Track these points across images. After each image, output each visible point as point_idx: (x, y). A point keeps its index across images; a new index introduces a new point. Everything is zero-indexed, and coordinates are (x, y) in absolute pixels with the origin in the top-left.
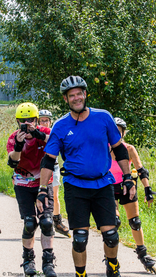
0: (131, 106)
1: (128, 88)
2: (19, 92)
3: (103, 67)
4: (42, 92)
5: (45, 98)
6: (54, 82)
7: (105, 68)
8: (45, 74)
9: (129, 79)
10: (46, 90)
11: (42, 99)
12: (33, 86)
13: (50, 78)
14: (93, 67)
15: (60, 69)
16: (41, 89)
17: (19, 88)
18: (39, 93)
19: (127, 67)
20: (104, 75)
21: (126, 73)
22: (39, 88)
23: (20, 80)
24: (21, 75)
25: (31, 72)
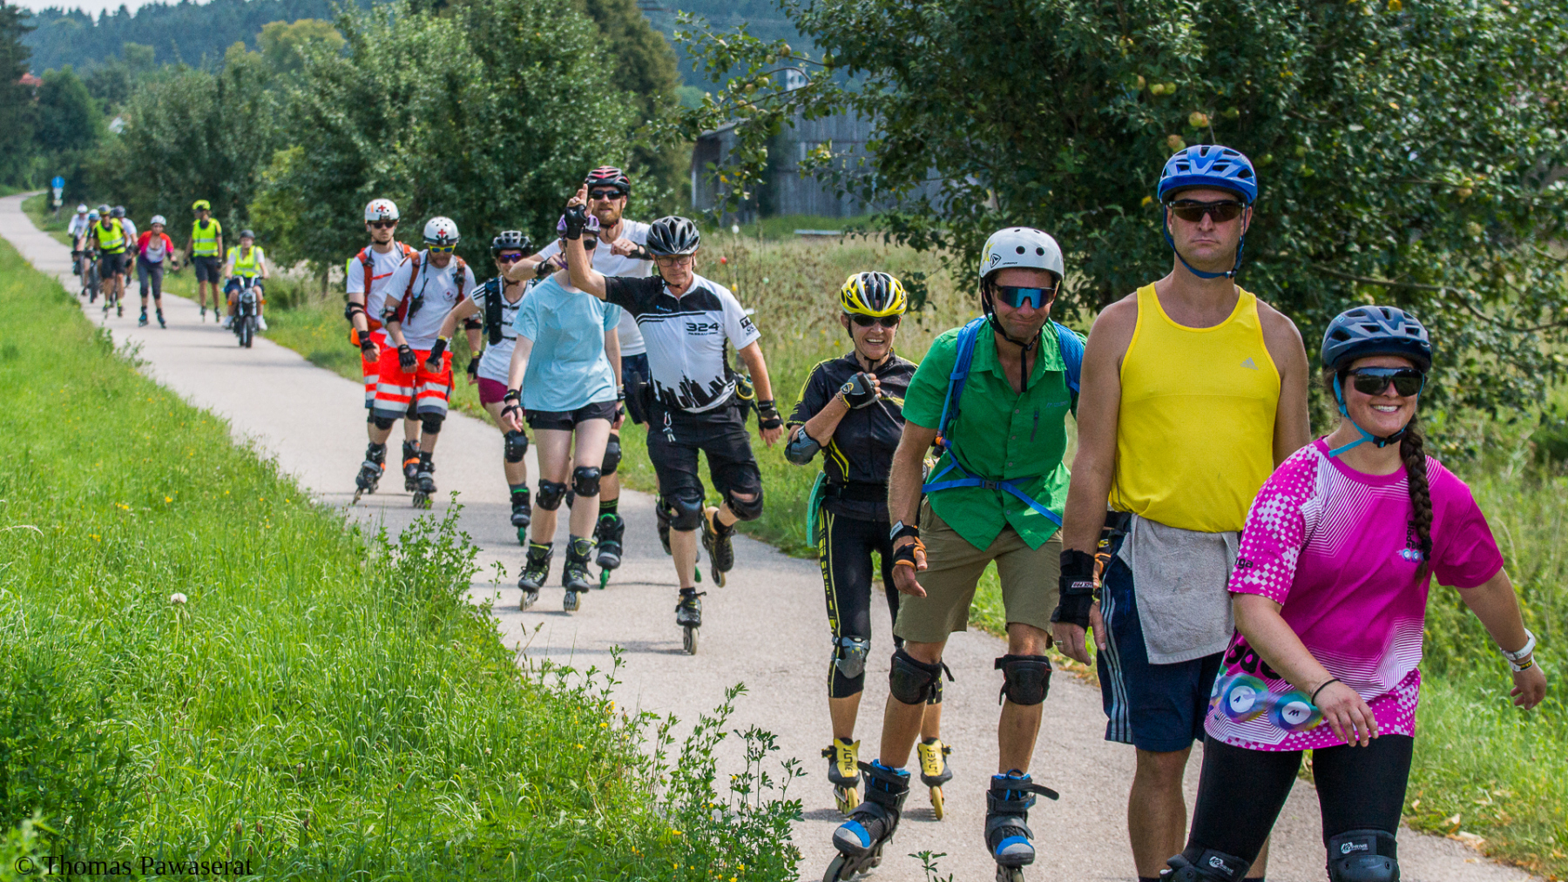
0: (1304, 243)
1: (1294, 174)
2: (883, 185)
3: (1201, 95)
4: (969, 186)
5: (981, 210)
6: (1013, 146)
7: (1208, 99)
8: (980, 119)
9: (1295, 142)
10: (984, 179)
11: (967, 212)
12: (934, 160)
13: (1001, 134)
14: (1161, 96)
15: (1037, 99)
16: (964, 173)
17: (884, 167)
18: (959, 190)
19: (1290, 97)
20: (1203, 125)
21: (1285, 118)
22: (959, 172)
23: (886, 140)
24: (892, 119)
25: (930, 108)
